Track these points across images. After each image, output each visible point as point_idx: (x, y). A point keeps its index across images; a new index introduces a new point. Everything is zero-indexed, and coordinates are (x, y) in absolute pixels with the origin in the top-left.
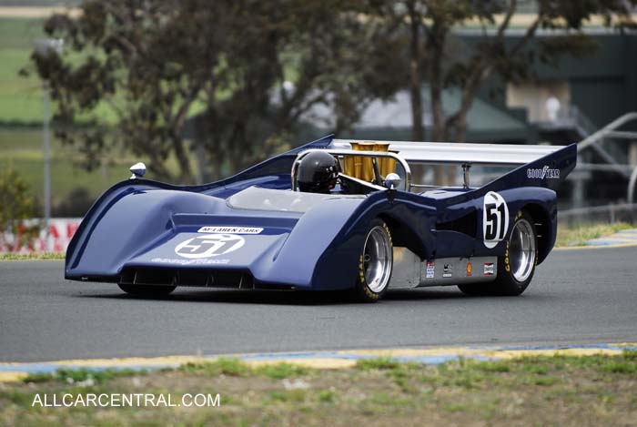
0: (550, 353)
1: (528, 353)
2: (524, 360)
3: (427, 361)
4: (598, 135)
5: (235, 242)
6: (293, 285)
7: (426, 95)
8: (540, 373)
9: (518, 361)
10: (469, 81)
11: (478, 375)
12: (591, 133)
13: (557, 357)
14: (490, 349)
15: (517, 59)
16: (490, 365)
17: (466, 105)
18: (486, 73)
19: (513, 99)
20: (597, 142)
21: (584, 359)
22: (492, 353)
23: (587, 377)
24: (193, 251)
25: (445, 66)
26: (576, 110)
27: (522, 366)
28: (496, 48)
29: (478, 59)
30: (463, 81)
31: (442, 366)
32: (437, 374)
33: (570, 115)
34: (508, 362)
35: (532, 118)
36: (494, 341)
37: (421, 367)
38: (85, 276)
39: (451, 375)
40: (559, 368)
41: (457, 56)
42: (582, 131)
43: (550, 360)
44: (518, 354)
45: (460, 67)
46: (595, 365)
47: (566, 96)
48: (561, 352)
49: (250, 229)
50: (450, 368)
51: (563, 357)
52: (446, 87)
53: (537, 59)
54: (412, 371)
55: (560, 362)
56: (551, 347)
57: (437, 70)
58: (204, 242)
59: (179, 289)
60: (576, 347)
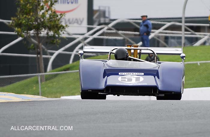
5: (139, 78)
24: (126, 81)
58: (127, 78)
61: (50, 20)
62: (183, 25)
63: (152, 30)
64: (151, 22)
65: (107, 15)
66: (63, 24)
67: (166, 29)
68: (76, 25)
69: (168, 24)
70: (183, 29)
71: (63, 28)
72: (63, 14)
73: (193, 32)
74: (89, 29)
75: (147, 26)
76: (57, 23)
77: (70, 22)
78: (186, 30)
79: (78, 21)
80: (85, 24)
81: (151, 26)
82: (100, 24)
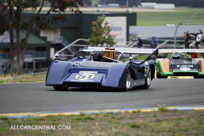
0: (57, 114)
1: (50, 114)
2: (49, 116)
3: (18, 117)
4: (69, 45)
5: (92, 75)
6: (112, 87)
7: (15, 33)
8: (54, 120)
9: (47, 117)
10: (29, 28)
11: (34, 121)
12: (67, 45)
13: (59, 115)
14: (37, 113)
15: (44, 22)
16: (38, 118)
17: (28, 36)
18: (34, 26)
19: (42, 34)
20: (69, 47)
21: (68, 116)
22: (38, 114)
23: (69, 121)
24: (81, 78)
25: (21, 24)
26: (62, 37)
27: (48, 118)
28: (37, 18)
29: (32, 21)
30: (27, 28)
31: (22, 119)
32: (21, 121)
33: (61, 39)
34: (43, 117)
35: (48, 40)
36: (39, 111)
37: (16, 119)
38: (51, 85)
39: (25, 121)
40: (60, 119)
41: (25, 20)
42: (64, 44)
43: (57, 116)
44: (47, 114)
45: (26, 24)
46: (71, 118)
47: (59, 33)
48: (60, 114)
49: (94, 72)
50: (25, 119)
51: (61, 116)
52: (21, 30)
53: (50, 22)
54: (13, 121)
55: (60, 117)
56: (57, 112)
57: (18, 25)
58: (83, 75)
59: (69, 88)
60: (65, 112)
61: (108, 39)
62: (175, 41)
63: (158, 44)
64: (157, 40)
65: (136, 36)
66: (114, 41)
67: (166, 43)
68: (120, 41)
69: (167, 41)
70: (175, 43)
71: (115, 43)
72: (115, 36)
73: (180, 44)
74: (127, 44)
75: (155, 42)
76: (112, 41)
77: (118, 40)
78: (176, 44)
79: (122, 40)
80: (125, 41)
81: (157, 42)
82: (133, 41)
